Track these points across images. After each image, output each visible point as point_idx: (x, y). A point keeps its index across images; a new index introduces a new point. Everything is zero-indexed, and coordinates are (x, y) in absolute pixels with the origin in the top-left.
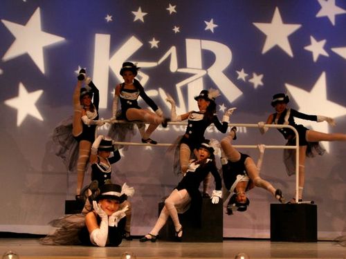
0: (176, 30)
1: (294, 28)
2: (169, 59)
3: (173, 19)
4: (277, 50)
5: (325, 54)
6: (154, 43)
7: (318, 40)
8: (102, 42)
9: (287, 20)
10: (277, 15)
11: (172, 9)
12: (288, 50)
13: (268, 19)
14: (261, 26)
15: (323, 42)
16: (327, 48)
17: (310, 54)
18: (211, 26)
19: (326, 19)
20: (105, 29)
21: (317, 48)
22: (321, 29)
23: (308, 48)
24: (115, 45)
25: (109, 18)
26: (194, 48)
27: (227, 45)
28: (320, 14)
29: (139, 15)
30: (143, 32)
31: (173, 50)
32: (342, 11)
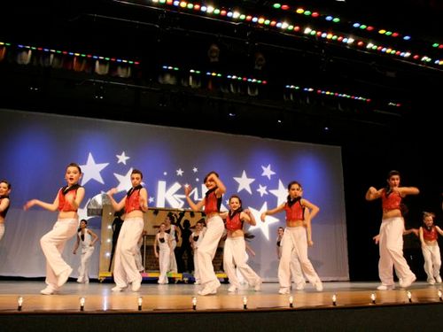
0: (197, 180)
1: (253, 180)
2: (193, 194)
3: (196, 175)
4: (244, 191)
5: (266, 193)
6: (187, 186)
7: (263, 186)
8: (162, 185)
9: (248, 176)
10: (244, 173)
11: (195, 170)
12: (250, 191)
13: (240, 176)
14: (237, 179)
15: (265, 188)
16: (267, 190)
17: (259, 193)
19: (266, 177)
20: (164, 178)
21: (262, 190)
22: (264, 181)
23: (258, 190)
24: (168, 186)
25: (165, 174)
28: (264, 174)
29: (180, 172)
30: (182, 180)
31: (196, 190)
32: (273, 173)
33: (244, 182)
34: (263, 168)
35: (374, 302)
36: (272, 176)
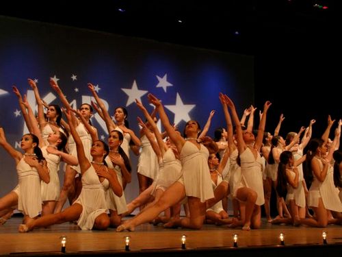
0: (77, 90)
1: (144, 93)
3: (75, 84)
9: (140, 88)
10: (135, 84)
11: (74, 78)
13: (130, 87)
14: (125, 90)
18: (97, 89)
19: (161, 88)
26: (87, 100)
27: (105, 100)
28: (158, 86)
31: (74, 102)
32: (170, 85)
33: (135, 94)
34: (159, 78)
35: (282, 243)
36: (168, 88)
